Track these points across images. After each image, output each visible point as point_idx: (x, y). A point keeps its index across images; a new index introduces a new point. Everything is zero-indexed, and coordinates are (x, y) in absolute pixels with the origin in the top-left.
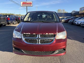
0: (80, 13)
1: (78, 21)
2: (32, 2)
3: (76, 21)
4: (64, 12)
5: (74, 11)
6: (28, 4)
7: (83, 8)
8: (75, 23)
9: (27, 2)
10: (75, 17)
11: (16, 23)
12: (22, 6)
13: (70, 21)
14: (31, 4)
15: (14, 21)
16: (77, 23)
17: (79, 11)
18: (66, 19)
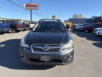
1: (99, 30)
3: (97, 30)
4: (82, 18)
5: (95, 17)
6: (32, 6)
8: (95, 32)
10: (95, 24)
12: (25, 9)
17: (101, 16)
18: (83, 27)
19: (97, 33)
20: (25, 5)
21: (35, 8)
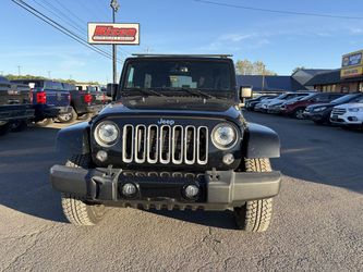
0: (342, 75)
1: (351, 110)
2: (136, 26)
3: (343, 111)
6: (119, 32)
7: (359, 57)
8: (340, 117)
9: (115, 26)
11: (72, 117)
12: (91, 41)
13: (312, 110)
14: (132, 32)
15: (62, 109)
16: (350, 119)
19: (344, 117)
20: (92, 28)
21: (127, 38)
